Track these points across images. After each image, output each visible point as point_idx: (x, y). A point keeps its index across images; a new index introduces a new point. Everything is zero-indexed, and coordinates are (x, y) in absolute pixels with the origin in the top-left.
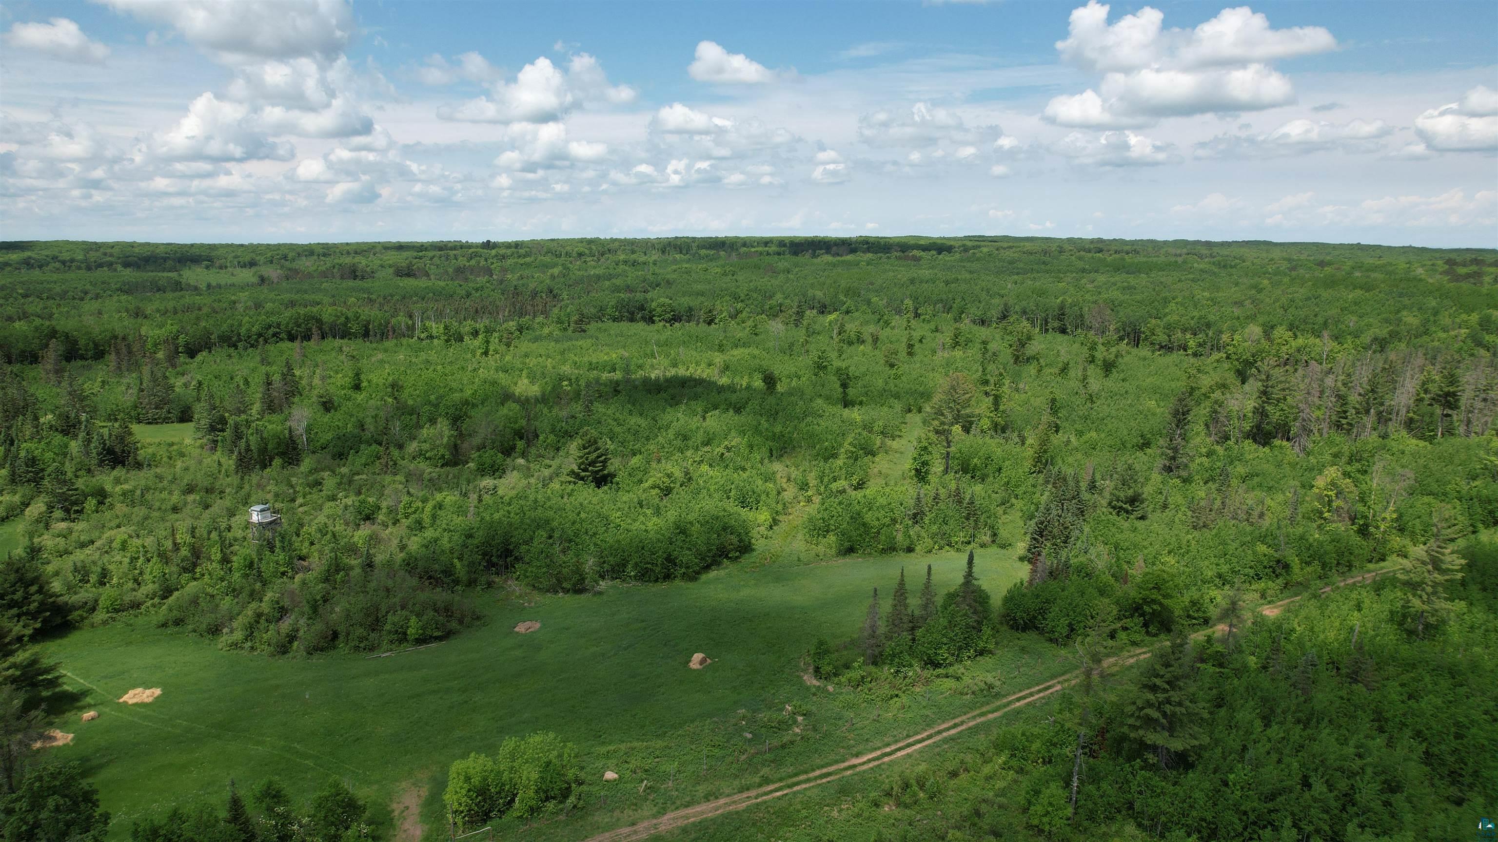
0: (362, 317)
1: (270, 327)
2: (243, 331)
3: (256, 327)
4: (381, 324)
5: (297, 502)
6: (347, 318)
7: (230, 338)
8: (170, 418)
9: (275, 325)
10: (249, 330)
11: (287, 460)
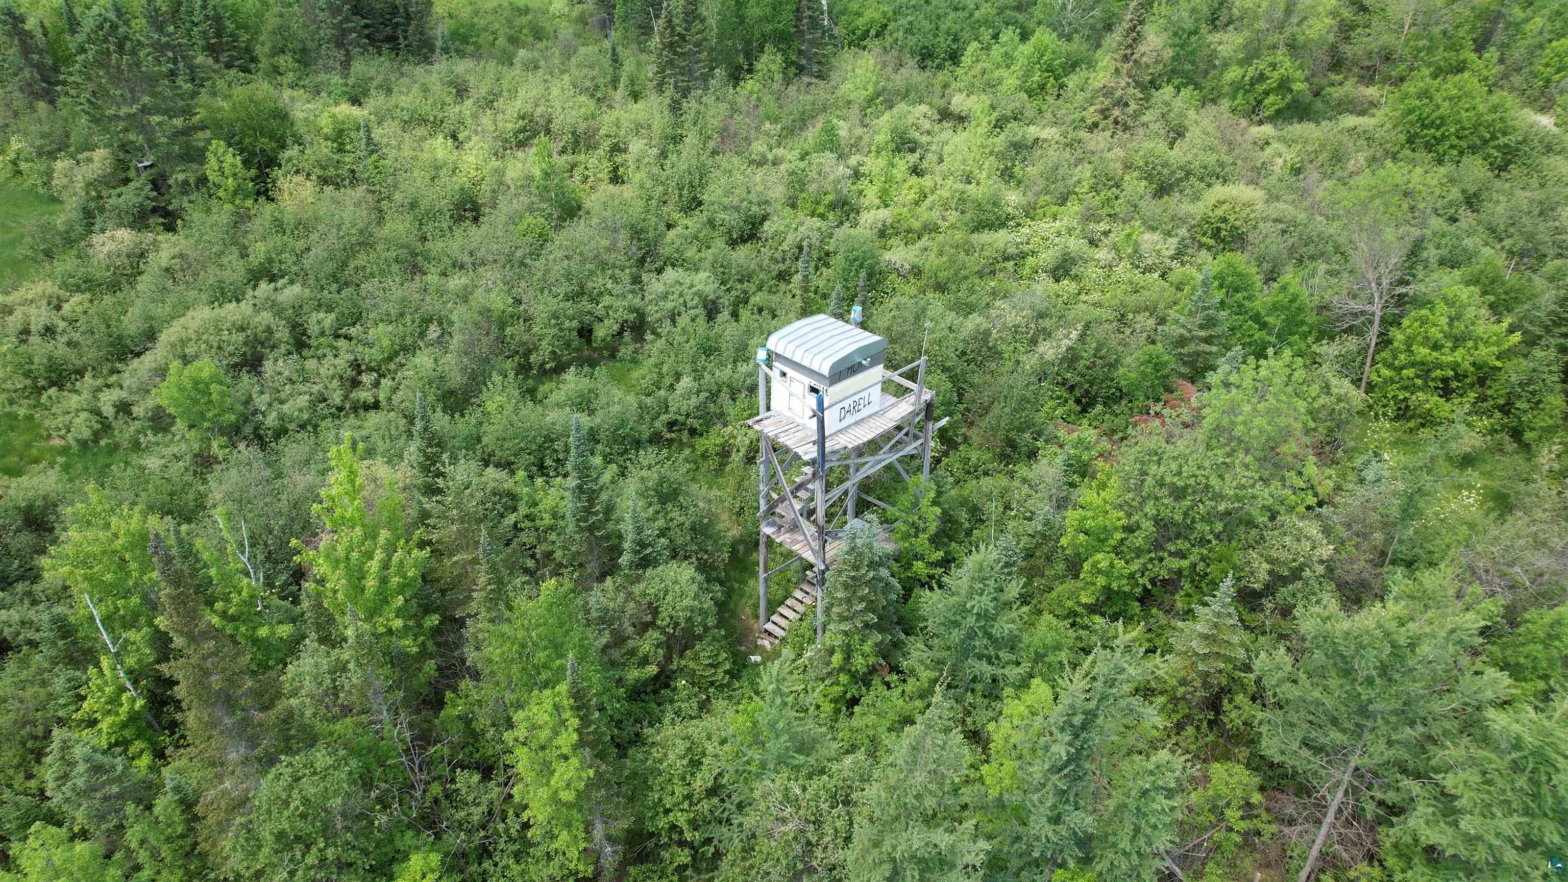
11: (794, 58)
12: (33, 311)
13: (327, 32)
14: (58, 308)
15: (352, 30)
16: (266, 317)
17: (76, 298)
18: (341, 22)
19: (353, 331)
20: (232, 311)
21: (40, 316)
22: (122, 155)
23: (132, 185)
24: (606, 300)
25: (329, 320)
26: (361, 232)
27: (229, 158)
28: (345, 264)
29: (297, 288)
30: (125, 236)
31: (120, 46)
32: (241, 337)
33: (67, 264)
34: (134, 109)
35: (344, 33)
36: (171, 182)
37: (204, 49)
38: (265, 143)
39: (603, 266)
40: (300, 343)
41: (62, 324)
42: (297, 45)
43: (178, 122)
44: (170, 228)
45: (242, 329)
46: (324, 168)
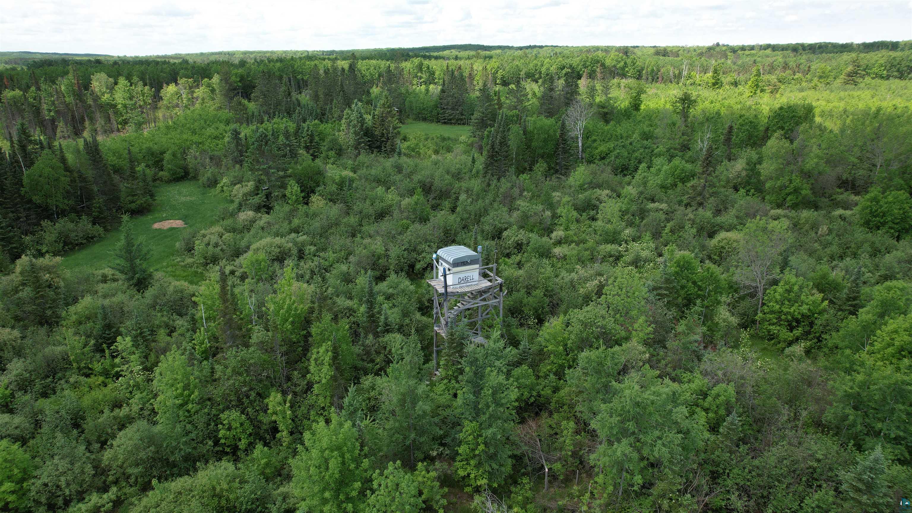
0: (637, 63)
1: (564, 67)
2: (543, 70)
3: (554, 66)
4: (653, 70)
5: (554, 235)
6: (625, 63)
7: (534, 75)
8: (462, 120)
9: (568, 66)
10: (548, 69)
11: (553, 166)
12: (212, 237)
13: (352, 142)
14: (221, 237)
15: (363, 142)
16: (290, 245)
17: (228, 234)
18: (359, 139)
19: (321, 254)
20: (278, 240)
21: (214, 239)
22: (258, 184)
23: (259, 196)
24: (424, 254)
25: (313, 248)
26: (336, 219)
27: (295, 188)
28: (327, 231)
29: (305, 237)
30: (251, 214)
31: (266, 143)
32: (279, 250)
33: (228, 222)
34: (265, 167)
35: (359, 143)
36: (272, 195)
37: (304, 147)
38: (312, 184)
39: (426, 241)
40: (301, 255)
41: (221, 243)
42: (338, 147)
43: (281, 173)
44: (268, 213)
45: (280, 247)
46: (332, 195)
